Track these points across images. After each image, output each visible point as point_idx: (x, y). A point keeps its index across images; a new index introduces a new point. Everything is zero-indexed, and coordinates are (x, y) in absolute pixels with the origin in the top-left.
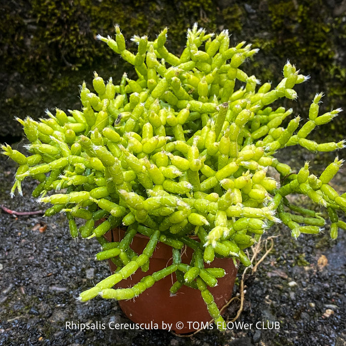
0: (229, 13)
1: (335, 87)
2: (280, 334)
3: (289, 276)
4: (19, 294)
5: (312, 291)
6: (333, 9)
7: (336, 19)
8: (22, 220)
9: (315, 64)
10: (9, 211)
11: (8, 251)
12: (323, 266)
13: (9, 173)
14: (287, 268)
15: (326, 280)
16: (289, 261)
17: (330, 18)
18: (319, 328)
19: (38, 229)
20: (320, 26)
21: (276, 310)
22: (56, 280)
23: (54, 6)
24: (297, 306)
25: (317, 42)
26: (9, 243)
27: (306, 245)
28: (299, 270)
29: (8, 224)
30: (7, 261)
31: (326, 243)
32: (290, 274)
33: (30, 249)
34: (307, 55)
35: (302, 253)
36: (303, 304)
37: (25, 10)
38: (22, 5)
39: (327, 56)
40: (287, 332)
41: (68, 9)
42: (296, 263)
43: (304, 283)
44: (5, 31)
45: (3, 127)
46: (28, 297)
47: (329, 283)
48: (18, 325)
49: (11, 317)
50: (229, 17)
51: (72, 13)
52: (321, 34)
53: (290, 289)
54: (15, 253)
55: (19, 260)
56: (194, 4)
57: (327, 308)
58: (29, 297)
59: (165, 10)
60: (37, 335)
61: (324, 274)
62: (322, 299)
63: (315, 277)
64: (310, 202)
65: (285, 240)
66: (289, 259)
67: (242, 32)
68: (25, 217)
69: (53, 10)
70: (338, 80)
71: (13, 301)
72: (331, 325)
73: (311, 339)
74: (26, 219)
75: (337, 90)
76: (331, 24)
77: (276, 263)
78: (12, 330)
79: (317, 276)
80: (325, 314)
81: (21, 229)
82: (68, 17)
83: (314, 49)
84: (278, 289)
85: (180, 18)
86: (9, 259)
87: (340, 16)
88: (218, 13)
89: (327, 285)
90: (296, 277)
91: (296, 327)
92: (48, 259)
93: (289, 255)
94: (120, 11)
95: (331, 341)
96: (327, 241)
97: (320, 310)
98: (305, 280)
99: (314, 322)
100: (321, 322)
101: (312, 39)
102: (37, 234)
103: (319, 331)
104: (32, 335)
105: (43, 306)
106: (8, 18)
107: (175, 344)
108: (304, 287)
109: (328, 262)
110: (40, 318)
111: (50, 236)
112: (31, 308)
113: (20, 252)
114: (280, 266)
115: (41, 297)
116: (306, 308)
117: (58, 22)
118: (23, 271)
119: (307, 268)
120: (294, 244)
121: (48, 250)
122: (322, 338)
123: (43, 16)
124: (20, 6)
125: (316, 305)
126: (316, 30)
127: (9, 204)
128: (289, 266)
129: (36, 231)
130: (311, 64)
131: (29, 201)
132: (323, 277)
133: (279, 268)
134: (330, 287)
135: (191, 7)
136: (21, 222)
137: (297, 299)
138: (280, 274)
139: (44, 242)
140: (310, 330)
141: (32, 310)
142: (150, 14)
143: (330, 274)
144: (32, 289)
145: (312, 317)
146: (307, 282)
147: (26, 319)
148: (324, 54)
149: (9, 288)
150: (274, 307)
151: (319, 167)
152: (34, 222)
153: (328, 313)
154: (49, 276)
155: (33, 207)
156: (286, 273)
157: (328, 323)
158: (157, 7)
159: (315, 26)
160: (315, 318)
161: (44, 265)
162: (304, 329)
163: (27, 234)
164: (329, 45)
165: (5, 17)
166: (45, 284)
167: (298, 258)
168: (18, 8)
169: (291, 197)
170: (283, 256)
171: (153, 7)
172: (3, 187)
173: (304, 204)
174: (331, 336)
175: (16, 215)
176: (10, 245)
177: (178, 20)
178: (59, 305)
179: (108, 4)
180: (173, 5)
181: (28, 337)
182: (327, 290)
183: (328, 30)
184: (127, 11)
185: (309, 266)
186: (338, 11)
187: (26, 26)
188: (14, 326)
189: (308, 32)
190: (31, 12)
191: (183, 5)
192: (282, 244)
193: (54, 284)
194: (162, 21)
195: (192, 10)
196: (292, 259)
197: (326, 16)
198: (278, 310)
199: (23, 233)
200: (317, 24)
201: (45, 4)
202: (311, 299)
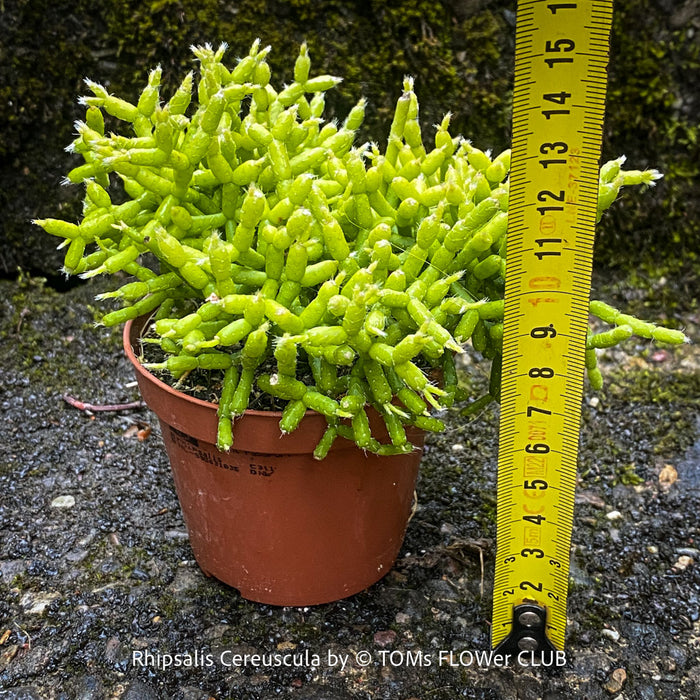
0: (476, 27)
1: (679, 163)
2: (595, 599)
3: (607, 503)
4: (110, 546)
5: (651, 527)
6: (669, 14)
7: (676, 33)
8: (102, 420)
9: (638, 119)
10: (77, 404)
11: (83, 473)
12: (669, 484)
13: (70, 339)
14: (603, 489)
15: (676, 507)
16: (606, 477)
17: (664, 33)
18: (668, 588)
19: (135, 436)
20: (646, 47)
21: (585, 560)
22: (176, 520)
23: (149, 24)
24: (625, 552)
25: (641, 77)
26: (82, 460)
27: (637, 449)
28: (624, 493)
29: (78, 428)
30: (81, 491)
31: (673, 444)
32: (608, 499)
33: (122, 469)
34: (623, 103)
35: (630, 463)
36: (636, 549)
37: (94, 33)
38: (88, 23)
39: (661, 102)
40: (609, 596)
41: (176, 28)
42: (620, 481)
43: (635, 513)
44: (56, 74)
45: (54, 258)
46: (127, 551)
47: (682, 512)
48: (112, 598)
49: (99, 584)
50: (476, 34)
51: (183, 36)
52: (649, 62)
53: (609, 523)
54: (94, 477)
55: (105, 489)
56: (410, 12)
57: (681, 555)
58: (130, 550)
59: (357, 25)
60: (149, 614)
61: (672, 497)
62: (671, 540)
63: (656, 503)
64: (639, 373)
65: (596, 441)
66: (606, 474)
67: (500, 62)
68: (108, 414)
69: (148, 30)
70: (683, 148)
71: (99, 558)
72: (689, 582)
73: (653, 607)
74: (110, 419)
75: (682, 168)
76: (667, 42)
77: (581, 480)
78: (103, 606)
79: (658, 501)
80: (677, 565)
81: (103, 435)
82: (176, 43)
83: (635, 90)
84: (588, 524)
85: (384, 40)
86: (84, 488)
87: (683, 28)
88: (455, 29)
89: (678, 515)
90: (620, 504)
91: (625, 588)
92: (158, 484)
93: (604, 466)
94: (271, 29)
95: (690, 610)
96: (674, 440)
97: (667, 559)
98: (637, 509)
99: (658, 578)
100: (670, 578)
101: (632, 72)
102: (134, 443)
103: (667, 593)
104: (140, 613)
105: (156, 566)
106: (63, 49)
107: (403, 621)
108: (637, 521)
109: (679, 477)
110: (151, 585)
111: (158, 447)
112: (133, 569)
113: (106, 475)
114: (590, 486)
115: (150, 550)
116: (641, 555)
117: (157, 52)
118: (112, 507)
119: (639, 489)
120: (613, 447)
121: (155, 470)
122: (674, 604)
123: (129, 43)
124: (85, 26)
125: (659, 550)
126: (639, 54)
127: (77, 393)
128: (605, 486)
129: (130, 439)
130: (632, 119)
131: (112, 388)
132: (671, 503)
133: (588, 489)
134: (685, 519)
135: (404, 19)
136: (101, 424)
137: (623, 540)
138: (591, 499)
139: (148, 457)
140: (652, 592)
141: (136, 572)
142: (328, 34)
143: (683, 497)
144: (133, 536)
145: (654, 570)
146: (642, 512)
147: (127, 587)
148: (655, 100)
149: (90, 536)
150: (582, 556)
151: (654, 313)
152: (126, 423)
153: (683, 563)
154: (162, 514)
155: (122, 397)
156: (602, 498)
157: (684, 580)
158: (341, 21)
159: (637, 48)
160: (659, 572)
161: (152, 495)
162: (640, 590)
163: (114, 444)
164: (664, 82)
165: (58, 48)
166: (156, 528)
167: (623, 472)
168: (80, 30)
169: (604, 366)
170: (594, 469)
171: (333, 21)
172: (62, 364)
173: (629, 378)
174: (690, 601)
175: (91, 410)
176: (85, 465)
177: (380, 43)
178: (185, 562)
179: (249, 18)
180: (371, 16)
181: (133, 617)
182: (678, 523)
183: (661, 54)
184: (285, 30)
185: (644, 484)
186: (679, 18)
187: (97, 63)
188: (106, 600)
189: (624, 59)
190: (106, 36)
191: (389, 14)
192: (591, 448)
193: (173, 527)
194: (351, 47)
195: (407, 24)
196: (610, 473)
197: (656, 29)
198: (589, 561)
199: (107, 442)
200: (640, 44)
201: (133, 20)
202: (649, 540)
